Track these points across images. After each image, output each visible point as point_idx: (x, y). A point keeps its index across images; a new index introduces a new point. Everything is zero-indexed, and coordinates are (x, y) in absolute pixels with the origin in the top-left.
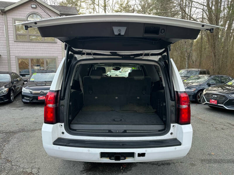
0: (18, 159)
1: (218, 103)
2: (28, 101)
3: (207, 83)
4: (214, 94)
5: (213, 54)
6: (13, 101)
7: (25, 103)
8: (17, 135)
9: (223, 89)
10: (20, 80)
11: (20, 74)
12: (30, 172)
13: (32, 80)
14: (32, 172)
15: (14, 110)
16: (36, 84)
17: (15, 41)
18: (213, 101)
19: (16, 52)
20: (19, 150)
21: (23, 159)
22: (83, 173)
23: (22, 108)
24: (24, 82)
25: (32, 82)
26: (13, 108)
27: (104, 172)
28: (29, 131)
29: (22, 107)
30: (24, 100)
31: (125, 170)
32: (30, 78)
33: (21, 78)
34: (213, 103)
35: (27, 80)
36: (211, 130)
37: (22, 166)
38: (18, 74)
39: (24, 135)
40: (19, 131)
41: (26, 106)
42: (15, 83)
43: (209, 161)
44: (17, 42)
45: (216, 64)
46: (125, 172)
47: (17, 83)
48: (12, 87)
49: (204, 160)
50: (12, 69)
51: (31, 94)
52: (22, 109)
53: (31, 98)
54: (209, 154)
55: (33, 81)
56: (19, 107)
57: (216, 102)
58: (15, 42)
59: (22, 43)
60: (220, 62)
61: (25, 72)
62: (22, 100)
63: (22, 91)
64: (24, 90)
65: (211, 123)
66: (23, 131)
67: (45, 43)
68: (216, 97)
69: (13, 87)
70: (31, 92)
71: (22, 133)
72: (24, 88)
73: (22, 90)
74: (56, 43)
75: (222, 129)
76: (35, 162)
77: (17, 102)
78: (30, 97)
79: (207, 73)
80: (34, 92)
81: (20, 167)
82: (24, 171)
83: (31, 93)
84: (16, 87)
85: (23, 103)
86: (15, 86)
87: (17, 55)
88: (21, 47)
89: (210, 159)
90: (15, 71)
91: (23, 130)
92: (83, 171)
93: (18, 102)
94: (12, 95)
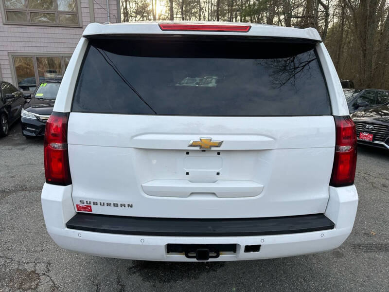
0: (9, 244)
1: (374, 139)
2: (34, 135)
3: (353, 103)
4: (368, 123)
5: (362, 53)
6: (7, 133)
7: (28, 137)
8: (10, 198)
9: (379, 114)
10: (19, 97)
11: (19, 86)
12: (33, 271)
13: (39, 95)
14: (35, 270)
15: (8, 151)
16: (47, 104)
17: (5, 22)
18: (365, 136)
19: (9, 44)
20: (13, 226)
21: (20, 245)
22: (134, 273)
23: (23, 147)
24: (26, 99)
25: (39, 99)
26: (7, 147)
27: (173, 271)
28: (34, 188)
29: (23, 144)
30: (26, 133)
31: (212, 267)
32: (35, 93)
33: (21, 93)
34: (365, 139)
35: (30, 96)
36: (365, 187)
37: (16, 258)
38: (16, 85)
39: (24, 198)
40: (16, 190)
41: (29, 143)
42: (10, 102)
43: (369, 248)
44: (10, 26)
45: (365, 71)
46: (212, 270)
47: (13, 101)
48: (3, 108)
49: (359, 245)
50: (4, 76)
51: (37, 122)
52: (23, 149)
53: (38, 129)
54: (367, 235)
55: (41, 98)
56: (19, 144)
57: (371, 137)
58: (4, 24)
59: (18, 26)
60: (373, 67)
61: (29, 82)
62: (23, 133)
63: (21, 117)
64: (24, 114)
65: (362, 175)
66: (23, 190)
67: (60, 28)
68: (371, 129)
69: (5, 109)
70: (37, 117)
71: (20, 194)
72: (24, 111)
73: (22, 115)
74: (82, 28)
75: (384, 186)
76: (42, 250)
77: (16, 135)
78: (36, 126)
79: (349, 86)
80: (43, 118)
81: (12, 260)
82: (20, 268)
83: (38, 119)
84: (12, 110)
85: (25, 138)
86: (9, 107)
87: (11, 49)
88: (17, 35)
89: (370, 244)
90: (9, 81)
91: (23, 188)
92: (134, 267)
93: (17, 137)
94: (4, 122)
